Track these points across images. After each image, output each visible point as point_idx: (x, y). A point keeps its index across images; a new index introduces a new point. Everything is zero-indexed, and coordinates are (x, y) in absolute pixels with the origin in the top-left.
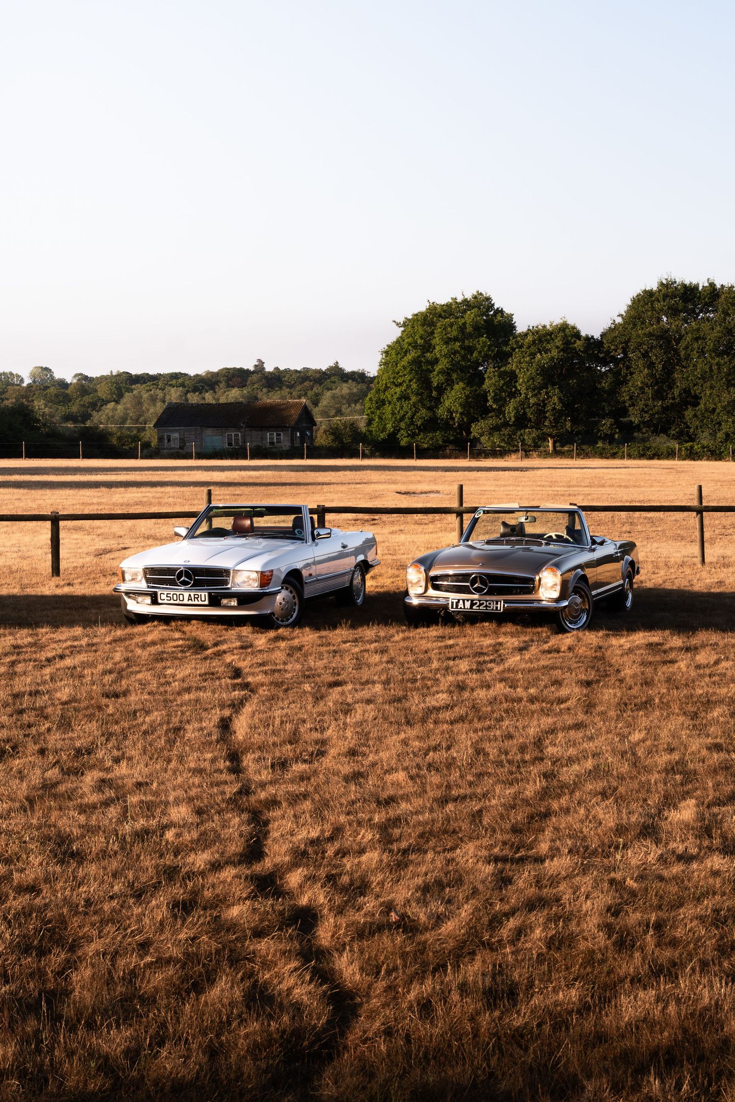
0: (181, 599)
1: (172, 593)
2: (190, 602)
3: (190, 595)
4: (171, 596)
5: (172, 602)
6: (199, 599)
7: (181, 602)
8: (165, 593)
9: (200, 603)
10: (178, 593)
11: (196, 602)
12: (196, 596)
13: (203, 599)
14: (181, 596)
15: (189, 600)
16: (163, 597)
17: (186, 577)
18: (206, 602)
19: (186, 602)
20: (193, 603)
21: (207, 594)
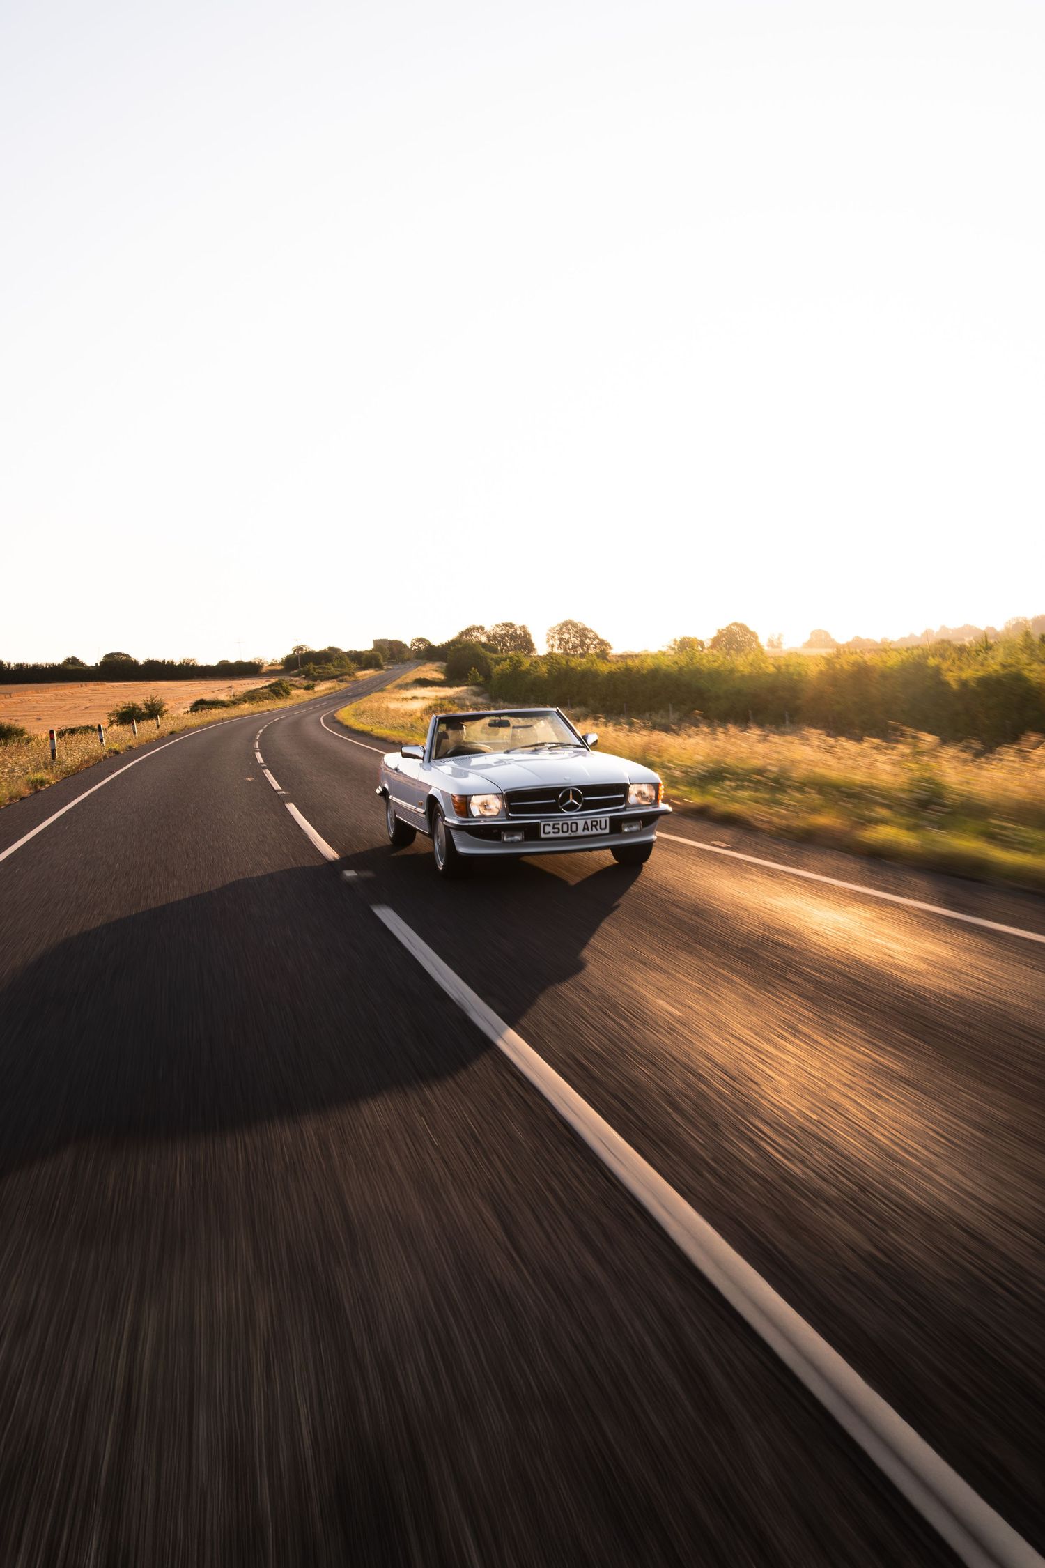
0: (574, 828)
1: (561, 823)
2: (586, 833)
3: (586, 823)
4: (560, 826)
5: (561, 834)
6: (598, 827)
7: (573, 834)
8: (551, 823)
9: (600, 832)
10: (569, 822)
11: (594, 832)
12: (594, 823)
13: (603, 826)
14: (574, 826)
15: (584, 829)
16: (548, 829)
17: (573, 798)
18: (607, 831)
19: (580, 832)
20: (590, 833)
21: (608, 819)
